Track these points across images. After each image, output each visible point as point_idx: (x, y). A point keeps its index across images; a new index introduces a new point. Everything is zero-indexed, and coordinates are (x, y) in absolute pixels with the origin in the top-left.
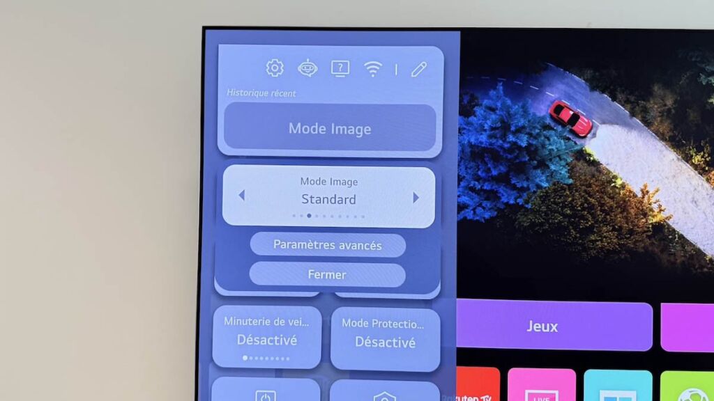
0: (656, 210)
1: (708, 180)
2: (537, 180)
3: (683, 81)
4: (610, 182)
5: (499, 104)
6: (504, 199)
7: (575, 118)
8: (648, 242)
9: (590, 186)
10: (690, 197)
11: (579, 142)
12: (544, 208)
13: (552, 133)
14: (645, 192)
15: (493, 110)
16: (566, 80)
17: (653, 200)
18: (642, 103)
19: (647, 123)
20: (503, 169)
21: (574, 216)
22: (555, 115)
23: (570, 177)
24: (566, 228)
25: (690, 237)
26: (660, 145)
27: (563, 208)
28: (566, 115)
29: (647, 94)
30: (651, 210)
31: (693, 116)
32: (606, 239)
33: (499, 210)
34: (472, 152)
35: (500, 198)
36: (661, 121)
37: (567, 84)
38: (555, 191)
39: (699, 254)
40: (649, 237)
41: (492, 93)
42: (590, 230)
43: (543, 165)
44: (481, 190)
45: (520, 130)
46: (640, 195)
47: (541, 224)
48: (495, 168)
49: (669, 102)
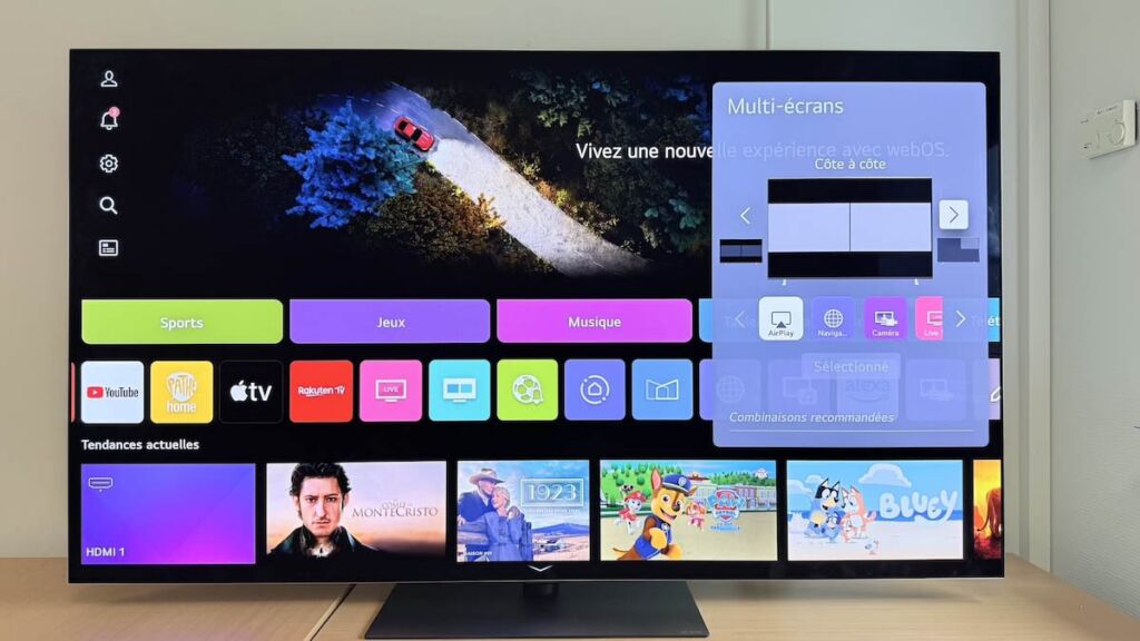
0: (492, 216)
1: (538, 189)
2: (385, 190)
3: (515, 98)
4: (451, 191)
5: (348, 120)
6: (355, 208)
7: (418, 133)
8: (485, 245)
9: (432, 195)
10: (522, 204)
11: (422, 155)
12: (391, 216)
13: (397, 146)
14: (482, 201)
15: (342, 125)
16: (409, 99)
17: (489, 208)
18: (478, 119)
19: (484, 138)
20: (354, 180)
21: (418, 223)
22: (400, 131)
23: (414, 188)
24: (412, 234)
25: (522, 241)
26: (495, 158)
27: (408, 215)
28: (409, 131)
29: (483, 111)
30: (488, 217)
31: (524, 130)
32: (448, 243)
33: (351, 218)
34: (325, 164)
35: (351, 207)
36: (496, 136)
37: (410, 102)
38: (402, 200)
39: (531, 255)
40: (486, 241)
41: (342, 110)
42: (433, 235)
43: (390, 176)
44: (334, 199)
45: (367, 144)
46: (477, 203)
47: (389, 231)
48: (347, 178)
49: (503, 119)
